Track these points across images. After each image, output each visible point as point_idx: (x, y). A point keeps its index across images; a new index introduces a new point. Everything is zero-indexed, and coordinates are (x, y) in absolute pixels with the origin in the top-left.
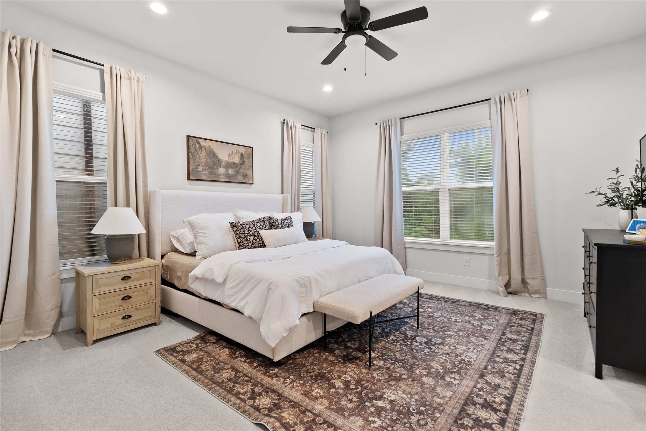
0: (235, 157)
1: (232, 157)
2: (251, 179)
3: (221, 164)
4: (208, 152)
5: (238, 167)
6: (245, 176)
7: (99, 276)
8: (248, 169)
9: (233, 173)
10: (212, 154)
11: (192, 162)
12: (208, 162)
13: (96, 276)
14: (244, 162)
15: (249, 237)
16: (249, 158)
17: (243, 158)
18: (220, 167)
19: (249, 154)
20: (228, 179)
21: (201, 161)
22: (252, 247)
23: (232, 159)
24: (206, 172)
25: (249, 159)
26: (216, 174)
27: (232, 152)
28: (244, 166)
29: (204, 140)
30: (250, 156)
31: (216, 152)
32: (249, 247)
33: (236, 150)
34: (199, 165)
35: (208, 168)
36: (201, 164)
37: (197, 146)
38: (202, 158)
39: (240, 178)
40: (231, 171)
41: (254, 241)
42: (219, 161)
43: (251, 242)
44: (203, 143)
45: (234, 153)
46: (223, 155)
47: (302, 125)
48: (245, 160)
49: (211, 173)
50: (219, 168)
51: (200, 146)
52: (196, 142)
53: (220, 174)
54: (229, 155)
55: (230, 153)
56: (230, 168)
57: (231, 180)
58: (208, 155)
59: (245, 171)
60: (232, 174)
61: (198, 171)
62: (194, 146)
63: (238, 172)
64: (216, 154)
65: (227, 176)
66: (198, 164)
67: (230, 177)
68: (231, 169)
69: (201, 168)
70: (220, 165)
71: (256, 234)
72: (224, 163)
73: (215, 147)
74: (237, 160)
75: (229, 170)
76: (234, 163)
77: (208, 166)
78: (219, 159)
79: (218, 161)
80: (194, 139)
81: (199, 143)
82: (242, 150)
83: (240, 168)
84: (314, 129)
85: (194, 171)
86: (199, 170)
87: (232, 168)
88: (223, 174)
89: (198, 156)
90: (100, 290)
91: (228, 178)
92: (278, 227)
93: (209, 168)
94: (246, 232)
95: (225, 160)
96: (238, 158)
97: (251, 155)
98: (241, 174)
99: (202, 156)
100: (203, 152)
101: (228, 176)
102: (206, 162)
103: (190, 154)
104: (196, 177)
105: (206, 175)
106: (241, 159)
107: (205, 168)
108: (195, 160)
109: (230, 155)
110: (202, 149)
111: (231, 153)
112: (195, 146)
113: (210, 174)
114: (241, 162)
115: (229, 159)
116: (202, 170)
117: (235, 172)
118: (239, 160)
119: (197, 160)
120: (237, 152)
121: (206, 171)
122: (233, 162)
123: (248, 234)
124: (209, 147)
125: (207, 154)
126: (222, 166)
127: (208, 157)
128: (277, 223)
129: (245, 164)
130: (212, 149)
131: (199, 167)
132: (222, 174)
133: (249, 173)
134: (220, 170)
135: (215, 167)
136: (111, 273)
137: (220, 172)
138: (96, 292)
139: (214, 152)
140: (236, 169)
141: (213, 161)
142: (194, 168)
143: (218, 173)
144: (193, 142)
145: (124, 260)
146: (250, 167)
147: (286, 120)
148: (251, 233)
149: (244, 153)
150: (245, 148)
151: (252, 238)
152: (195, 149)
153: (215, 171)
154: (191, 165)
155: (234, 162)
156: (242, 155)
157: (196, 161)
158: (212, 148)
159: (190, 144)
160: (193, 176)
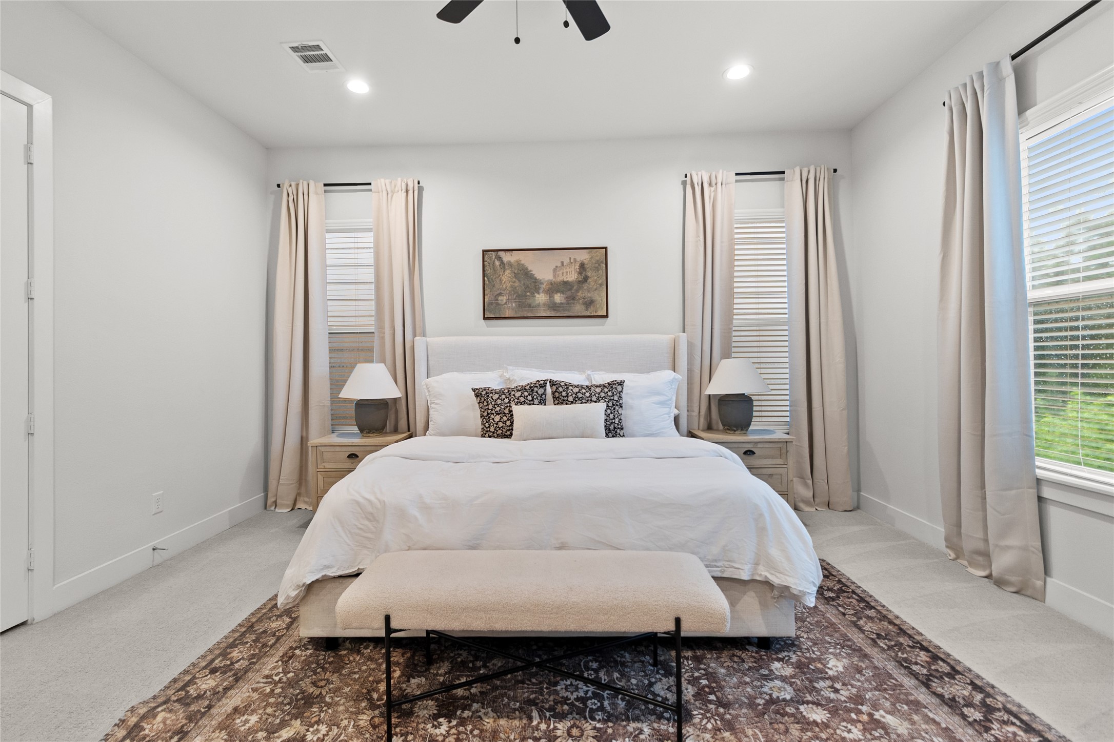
0: (567, 272)
1: (561, 272)
2: (602, 308)
3: (539, 288)
4: (516, 271)
5: (575, 288)
6: (589, 303)
7: (323, 448)
8: (596, 289)
9: (564, 301)
10: (523, 273)
11: (489, 290)
12: (516, 288)
13: (320, 448)
14: (586, 279)
15: (492, 416)
16: (597, 269)
17: (585, 270)
18: (539, 293)
19: (598, 261)
20: (552, 312)
21: (504, 287)
22: (495, 435)
23: (561, 275)
24: (512, 304)
25: (598, 271)
26: (529, 306)
27: (562, 263)
28: (586, 286)
29: (509, 253)
30: (599, 265)
31: (529, 269)
32: (491, 434)
33: (570, 259)
34: (500, 294)
35: (516, 296)
36: (503, 292)
37: (497, 263)
38: (505, 282)
39: (579, 308)
40: (558, 298)
41: (501, 424)
42: (535, 282)
43: (495, 425)
44: (506, 257)
45: (564, 265)
46: (543, 271)
47: (737, 174)
48: (589, 274)
49: (521, 305)
50: (536, 294)
51: (502, 262)
52: (496, 258)
53: (539, 305)
54: (555, 270)
55: (557, 267)
56: (558, 291)
57: (559, 313)
58: (516, 275)
59: (589, 295)
60: (561, 303)
61: (498, 304)
62: (491, 265)
63: (573, 298)
64: (531, 271)
65: (551, 307)
66: (499, 292)
67: (558, 308)
68: (559, 294)
69: (503, 299)
70: (537, 290)
71: (507, 411)
72: (545, 284)
73: (527, 260)
74: (572, 276)
75: (555, 295)
76: (566, 283)
77: (515, 294)
78: (536, 279)
79: (533, 284)
80: (491, 254)
81: (500, 259)
82: (583, 256)
83: (577, 291)
84: (783, 173)
85: (492, 304)
86: (499, 302)
87: (562, 292)
88: (544, 305)
89: (498, 280)
90: (324, 466)
91: (554, 310)
92: (564, 400)
93: (518, 296)
94: (491, 407)
95: (546, 279)
96: (573, 272)
97: (602, 262)
98: (581, 301)
99: (504, 279)
100: (508, 272)
101: (553, 306)
102: (512, 287)
103: (486, 278)
104: (494, 314)
105: (513, 309)
106: (580, 273)
107: (510, 298)
108: (494, 286)
109: (558, 269)
110: (505, 268)
111: (559, 264)
112: (493, 265)
113: (519, 306)
114: (580, 279)
115: (555, 276)
116: (505, 301)
117: (567, 298)
118: (576, 275)
119: (497, 286)
120: (572, 261)
121: (512, 302)
122: (564, 281)
123: (492, 410)
124: (518, 263)
125: (513, 275)
126: (541, 291)
127: (515, 278)
128: (564, 394)
129: (589, 280)
130: (523, 265)
131: (500, 298)
132: (541, 304)
133: (599, 297)
134: (537, 299)
135: (528, 294)
136: (336, 447)
137: (537, 302)
138: (321, 467)
139: (527, 269)
140: (569, 292)
141: (524, 284)
142: (491, 300)
143: (533, 304)
144: (490, 258)
145: (369, 433)
146: (601, 285)
147: (688, 176)
148: (498, 409)
149: (586, 262)
150: (589, 253)
151: (497, 418)
152: (494, 269)
153: (528, 300)
154: (487, 295)
155: (566, 280)
156: (582, 266)
157: (494, 289)
158: (522, 262)
159: (485, 263)
160: (490, 312)
